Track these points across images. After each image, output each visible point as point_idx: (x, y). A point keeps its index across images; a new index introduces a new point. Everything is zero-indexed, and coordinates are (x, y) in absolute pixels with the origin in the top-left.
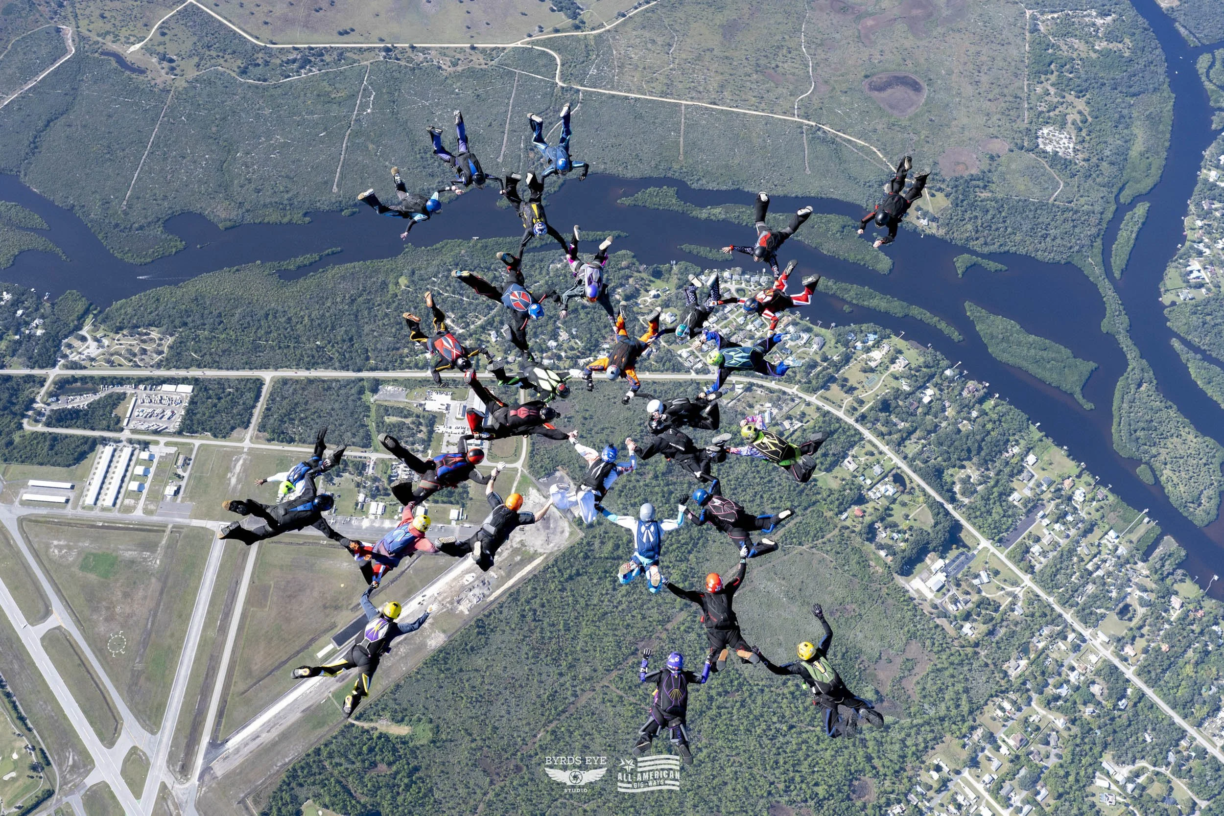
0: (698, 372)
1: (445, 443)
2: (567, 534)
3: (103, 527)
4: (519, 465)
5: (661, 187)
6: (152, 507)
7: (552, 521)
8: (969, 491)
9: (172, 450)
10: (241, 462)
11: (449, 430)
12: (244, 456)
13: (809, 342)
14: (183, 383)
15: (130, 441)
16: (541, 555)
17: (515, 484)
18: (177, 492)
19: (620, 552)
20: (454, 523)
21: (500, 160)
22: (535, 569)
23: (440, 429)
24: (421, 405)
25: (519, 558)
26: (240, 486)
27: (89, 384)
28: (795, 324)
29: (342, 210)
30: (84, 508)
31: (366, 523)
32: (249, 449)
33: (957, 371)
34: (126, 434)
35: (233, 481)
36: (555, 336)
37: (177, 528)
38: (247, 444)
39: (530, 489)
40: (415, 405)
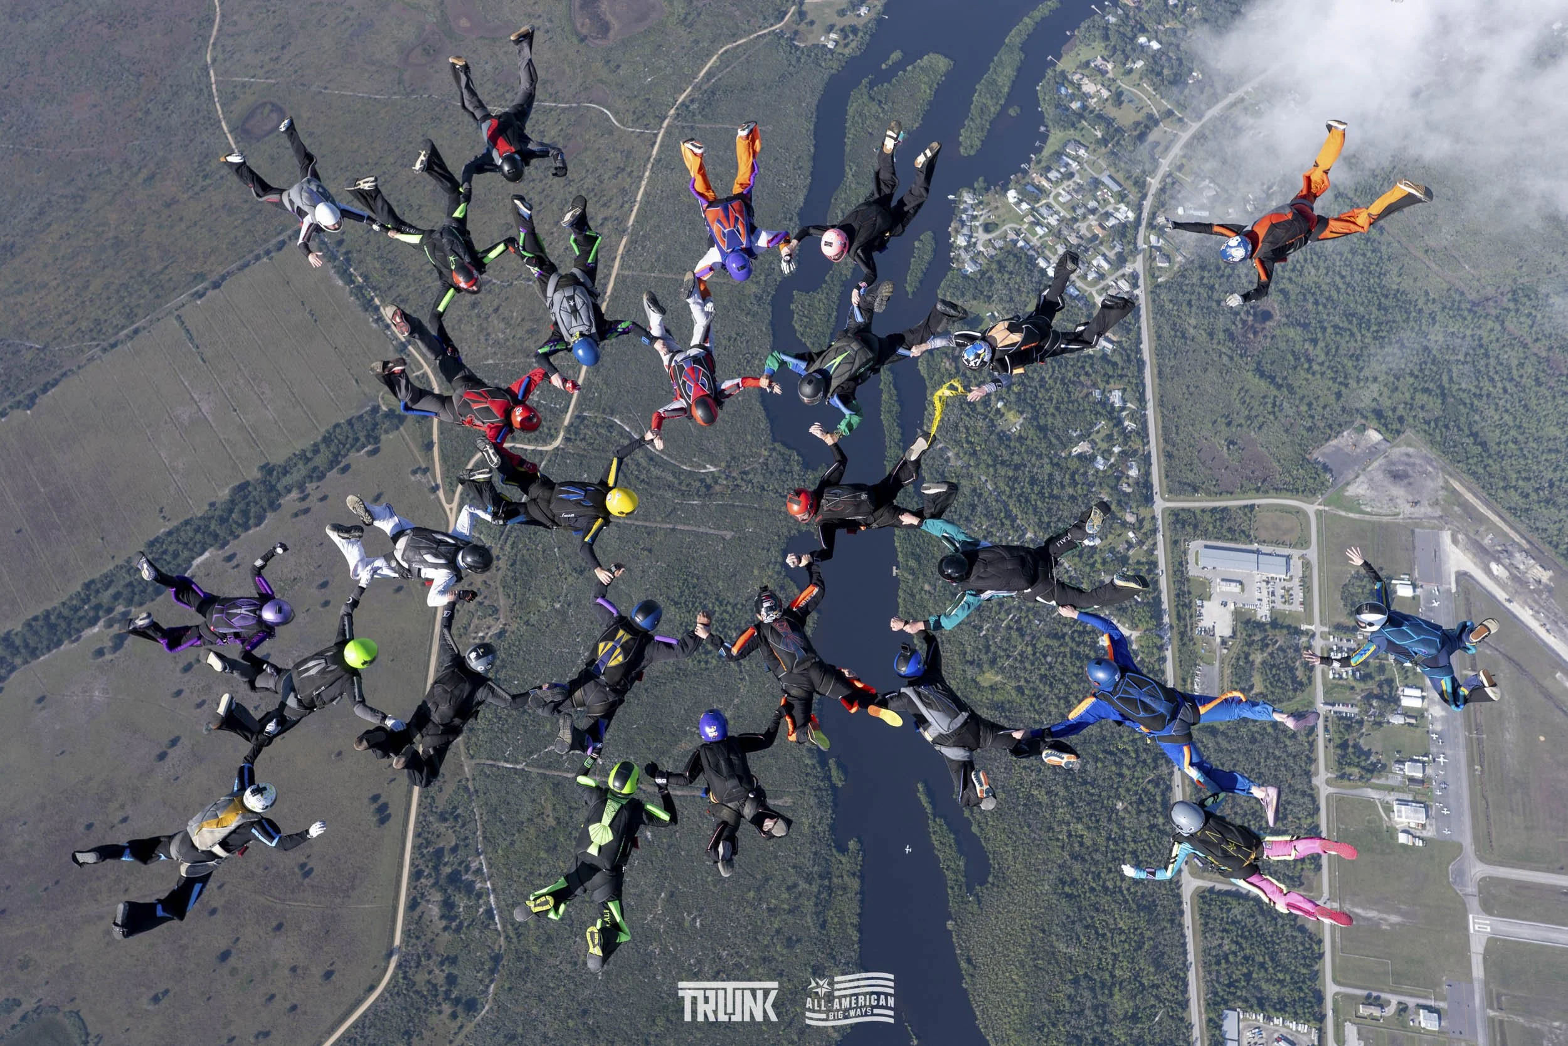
0: (1133, 286)
1: (1287, 607)
2: (1411, 450)
4: (1311, 508)
5: (793, 312)
7: (1393, 468)
10: (1358, 910)
11: (1265, 600)
13: (1076, 158)
14: (1219, 1029)
16: (1446, 482)
17: (1341, 513)
18: (1430, 1010)
19: (1431, 386)
20: (1417, 590)
21: (729, 535)
22: (1469, 489)
23: (1263, 613)
24: (1224, 642)
25: (1456, 508)
26: (1403, 907)
29: (833, 787)
31: (1436, 710)
33: (1107, 11)
35: (1394, 919)
36: (1086, 459)
37: (1493, 1000)
39: (1347, 494)
40: (1225, 651)
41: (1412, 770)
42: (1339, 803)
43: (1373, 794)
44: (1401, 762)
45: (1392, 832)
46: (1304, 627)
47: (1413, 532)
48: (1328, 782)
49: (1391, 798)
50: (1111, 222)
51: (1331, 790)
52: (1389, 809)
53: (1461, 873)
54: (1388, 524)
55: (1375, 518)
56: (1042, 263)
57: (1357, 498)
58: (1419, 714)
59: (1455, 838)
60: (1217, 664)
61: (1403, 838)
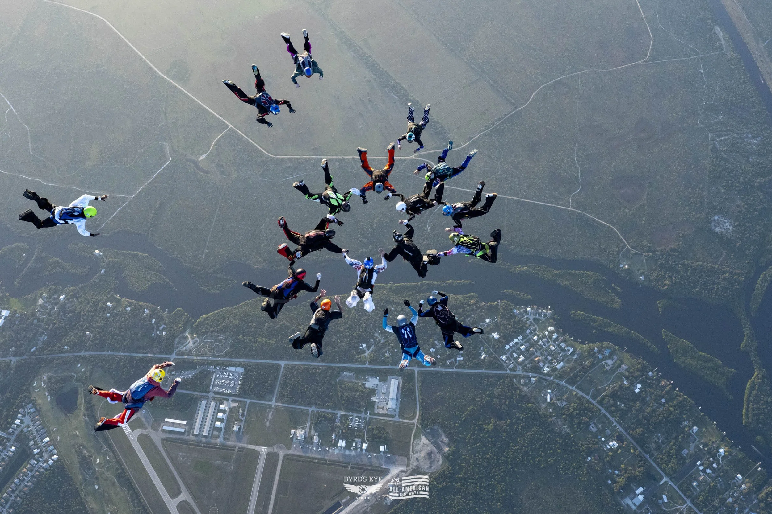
0: (511, 370)
1: (376, 407)
2: (440, 462)
3: (204, 446)
4: (415, 421)
6: (227, 436)
7: (433, 455)
8: (658, 448)
9: (235, 405)
10: (271, 413)
11: (379, 400)
12: (272, 410)
13: (573, 354)
14: (239, 366)
15: (214, 399)
16: (427, 473)
17: (414, 432)
18: (240, 429)
20: (382, 454)
23: (374, 399)
24: (363, 384)
26: (271, 427)
27: (191, 365)
28: (565, 341)
30: (194, 435)
31: (336, 451)
32: (275, 406)
33: (655, 373)
34: (211, 394)
35: (268, 423)
37: (241, 449)
38: (273, 403)
39: (422, 436)
40: (360, 384)
41: (316, 439)
42: (306, 413)
43: (308, 425)
44: (319, 435)
45: (296, 428)
46: (368, 412)
47: (406, 456)
48: (313, 411)
49: (307, 430)
50: (541, 364)
51: (310, 411)
52: (303, 428)
53: (281, 448)
54: (409, 448)
55: (411, 444)
56: (520, 338)
57: (420, 439)
58: (336, 445)
59: (293, 448)
60: (356, 381)
61: (293, 431)
